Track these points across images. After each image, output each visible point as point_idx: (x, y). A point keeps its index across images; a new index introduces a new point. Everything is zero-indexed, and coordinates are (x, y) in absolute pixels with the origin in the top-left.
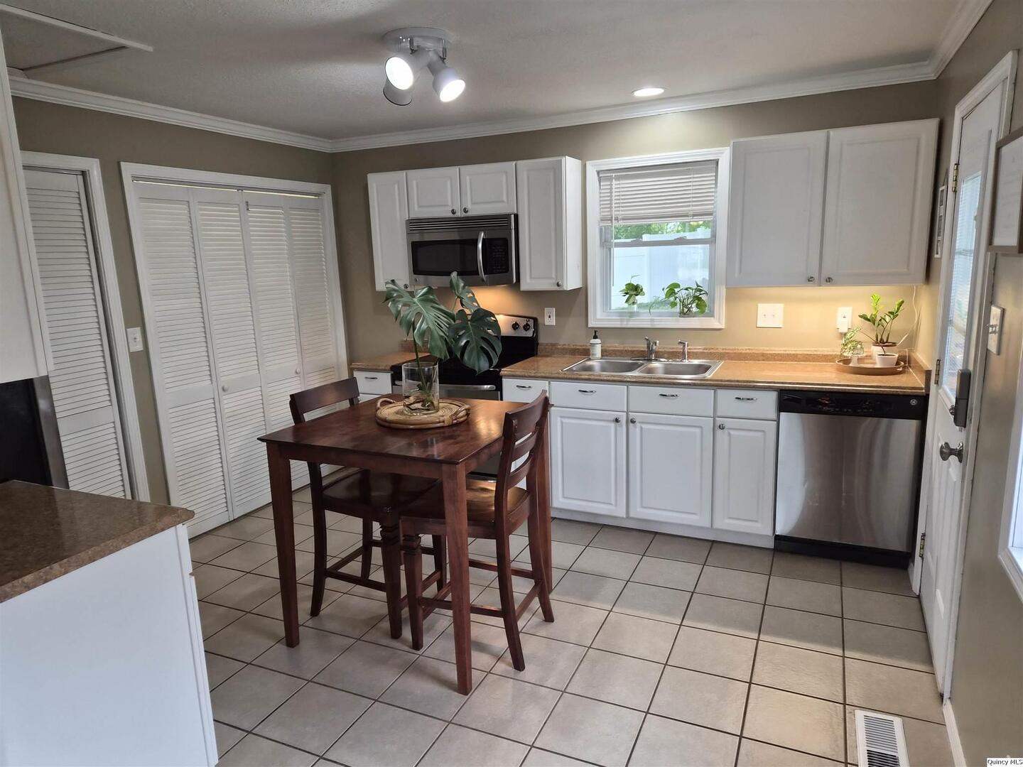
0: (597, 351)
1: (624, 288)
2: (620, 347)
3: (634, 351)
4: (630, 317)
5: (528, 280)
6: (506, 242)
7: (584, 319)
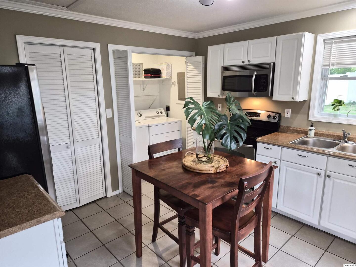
0: (312, 133)
1: (333, 101)
2: (327, 133)
3: (334, 135)
4: (335, 117)
5: (277, 95)
6: (267, 76)
7: (306, 116)
